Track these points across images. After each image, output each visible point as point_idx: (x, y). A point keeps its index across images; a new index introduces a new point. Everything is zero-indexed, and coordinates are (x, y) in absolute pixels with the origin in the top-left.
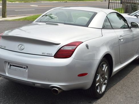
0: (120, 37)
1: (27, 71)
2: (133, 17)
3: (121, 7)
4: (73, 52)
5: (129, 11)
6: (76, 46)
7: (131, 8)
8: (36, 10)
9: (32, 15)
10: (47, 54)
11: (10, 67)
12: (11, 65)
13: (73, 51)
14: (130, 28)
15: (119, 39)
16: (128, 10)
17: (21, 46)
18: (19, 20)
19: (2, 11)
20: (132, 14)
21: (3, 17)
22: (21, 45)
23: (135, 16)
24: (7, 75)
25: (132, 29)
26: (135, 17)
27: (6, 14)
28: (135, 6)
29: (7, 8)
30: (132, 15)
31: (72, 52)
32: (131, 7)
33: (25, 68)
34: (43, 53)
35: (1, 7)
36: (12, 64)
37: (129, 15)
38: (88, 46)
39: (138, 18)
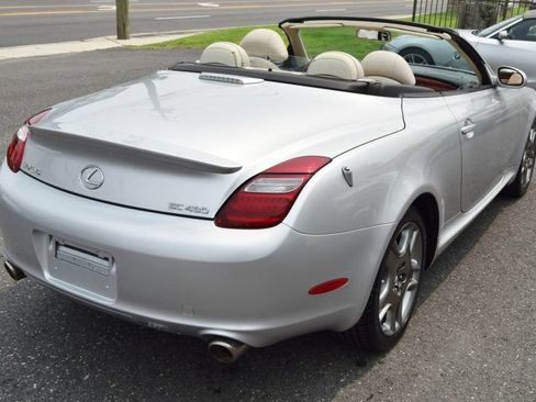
0: (466, 124)
1: (114, 269)
2: (488, 40)
3: (444, 10)
4: (291, 203)
5: (473, 21)
6: (302, 179)
7: (477, 14)
8: (212, 17)
9: (201, 32)
10: (187, 209)
11: (57, 249)
12: (57, 244)
13: (290, 197)
14: (494, 87)
15: (463, 133)
16: (469, 18)
17: (90, 171)
18: (164, 45)
19: (118, 20)
20: (484, 32)
21: (119, 38)
22: (92, 167)
23: (496, 37)
24: (48, 277)
25: (499, 88)
26: (495, 42)
27: (128, 29)
28: (489, 8)
29: (130, 10)
30: (484, 36)
31: (289, 201)
32: (477, 9)
33: (106, 259)
34: (172, 206)
35: (115, 8)
36: (62, 240)
37: (476, 33)
38: (350, 174)
39: (502, 43)
